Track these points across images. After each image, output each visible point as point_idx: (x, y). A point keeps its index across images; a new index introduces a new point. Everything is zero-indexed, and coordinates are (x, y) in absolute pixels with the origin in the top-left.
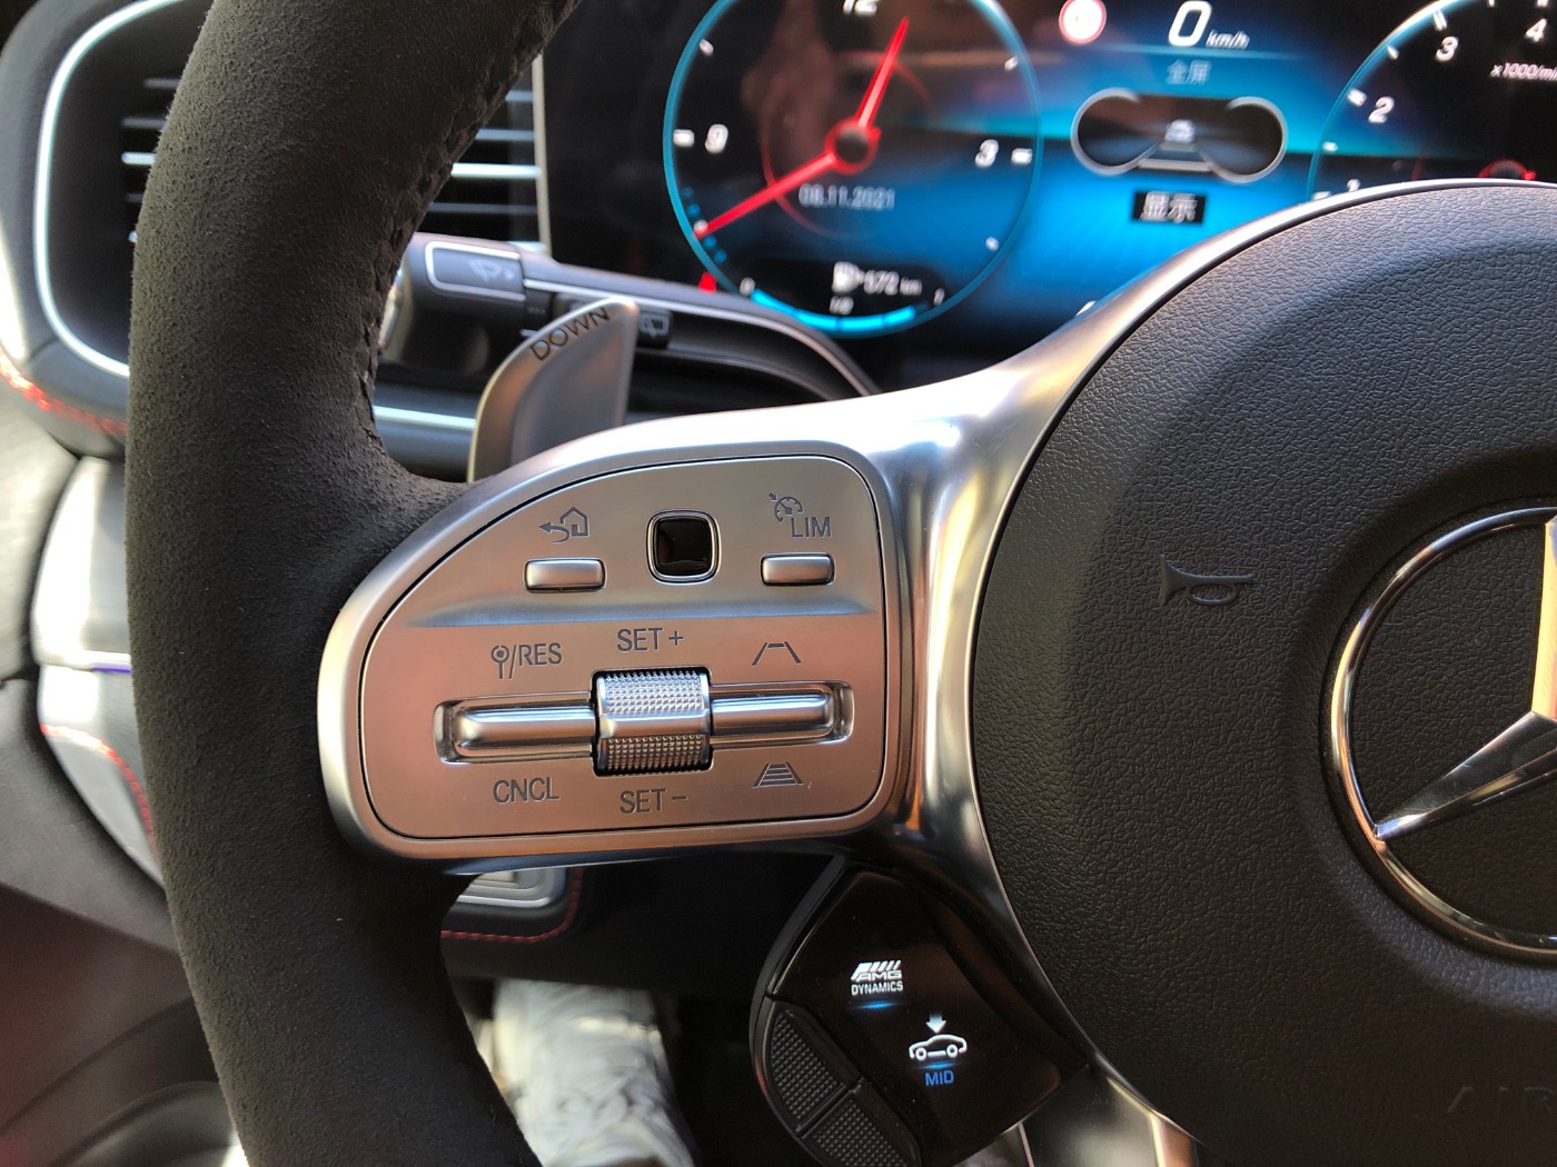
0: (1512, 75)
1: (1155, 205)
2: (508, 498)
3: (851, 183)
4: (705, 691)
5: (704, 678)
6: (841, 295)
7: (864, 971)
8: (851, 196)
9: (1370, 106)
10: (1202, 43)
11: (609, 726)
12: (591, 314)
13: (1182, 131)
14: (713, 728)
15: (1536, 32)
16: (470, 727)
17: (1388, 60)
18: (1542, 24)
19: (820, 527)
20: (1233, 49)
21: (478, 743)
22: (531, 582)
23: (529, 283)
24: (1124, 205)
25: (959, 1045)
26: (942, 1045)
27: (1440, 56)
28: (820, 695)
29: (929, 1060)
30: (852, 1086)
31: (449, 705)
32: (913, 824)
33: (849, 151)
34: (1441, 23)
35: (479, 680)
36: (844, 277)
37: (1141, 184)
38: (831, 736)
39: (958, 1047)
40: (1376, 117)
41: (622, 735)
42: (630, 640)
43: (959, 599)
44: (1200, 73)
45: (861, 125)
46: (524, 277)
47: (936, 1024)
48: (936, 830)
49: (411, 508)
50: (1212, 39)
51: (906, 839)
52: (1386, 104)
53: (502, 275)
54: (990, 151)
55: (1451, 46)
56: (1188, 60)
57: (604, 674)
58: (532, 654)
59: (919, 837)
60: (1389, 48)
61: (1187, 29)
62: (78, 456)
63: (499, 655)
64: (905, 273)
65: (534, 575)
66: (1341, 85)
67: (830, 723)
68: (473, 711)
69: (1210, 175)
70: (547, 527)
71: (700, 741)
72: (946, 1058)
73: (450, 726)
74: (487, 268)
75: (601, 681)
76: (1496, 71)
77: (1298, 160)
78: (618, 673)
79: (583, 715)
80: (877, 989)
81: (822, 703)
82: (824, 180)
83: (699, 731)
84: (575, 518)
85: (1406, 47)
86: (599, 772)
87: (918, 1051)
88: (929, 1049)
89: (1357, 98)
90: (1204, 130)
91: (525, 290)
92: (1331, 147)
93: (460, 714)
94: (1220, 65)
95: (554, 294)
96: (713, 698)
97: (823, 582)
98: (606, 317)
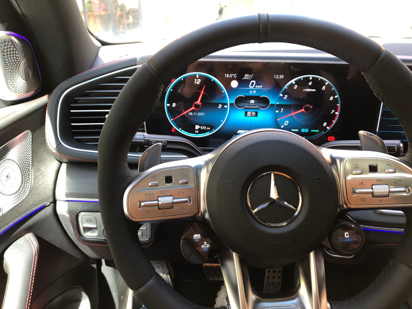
0: (307, 91)
1: (249, 113)
2: (146, 175)
3: (197, 112)
4: (172, 198)
5: (172, 197)
6: (197, 130)
7: (195, 236)
8: (197, 114)
9: (284, 96)
10: (255, 87)
11: (160, 203)
12: (155, 145)
13: (252, 101)
14: (173, 203)
15: (310, 84)
16: (142, 204)
17: (286, 89)
18: (311, 82)
19: (186, 177)
20: (260, 88)
21: (144, 206)
22: (150, 185)
23: (145, 139)
24: (244, 114)
25: (208, 245)
26: (206, 245)
27: (294, 88)
28: (187, 198)
29: (204, 248)
30: (194, 251)
31: (140, 201)
32: (200, 214)
33: (197, 106)
34: (294, 83)
35: (144, 197)
36: (197, 127)
37: (247, 110)
38: (189, 203)
39: (208, 246)
40: (285, 98)
41: (162, 204)
42: (162, 192)
43: (205, 184)
44: (255, 92)
45: (198, 102)
46: (144, 138)
47: (205, 243)
48: (203, 216)
49: (134, 177)
50: (256, 87)
51: (199, 217)
52: (286, 96)
53: (141, 138)
54: (220, 106)
55: (296, 86)
56: (252, 90)
57: (159, 197)
58: (150, 195)
59: (200, 216)
60: (286, 87)
61: (252, 85)
62: (61, 163)
63: (146, 195)
64: (207, 126)
65: (150, 184)
66: (279, 93)
67: (189, 202)
68: (143, 202)
69: (258, 108)
70: (151, 178)
71: (172, 205)
72: (207, 247)
73: (140, 204)
74: (139, 137)
75: (159, 198)
76: (304, 90)
77: (273, 105)
78: (161, 196)
79: (157, 202)
80: (197, 238)
81: (187, 199)
82: (192, 111)
83: (171, 203)
84: (155, 177)
85: (288, 87)
86: (159, 209)
87: (203, 246)
88: (204, 246)
89: (281, 95)
90: (256, 101)
91: (145, 140)
92: (278, 103)
93: (141, 202)
94: (258, 91)
95: (149, 140)
96: (173, 199)
97: (187, 183)
98: (157, 146)
